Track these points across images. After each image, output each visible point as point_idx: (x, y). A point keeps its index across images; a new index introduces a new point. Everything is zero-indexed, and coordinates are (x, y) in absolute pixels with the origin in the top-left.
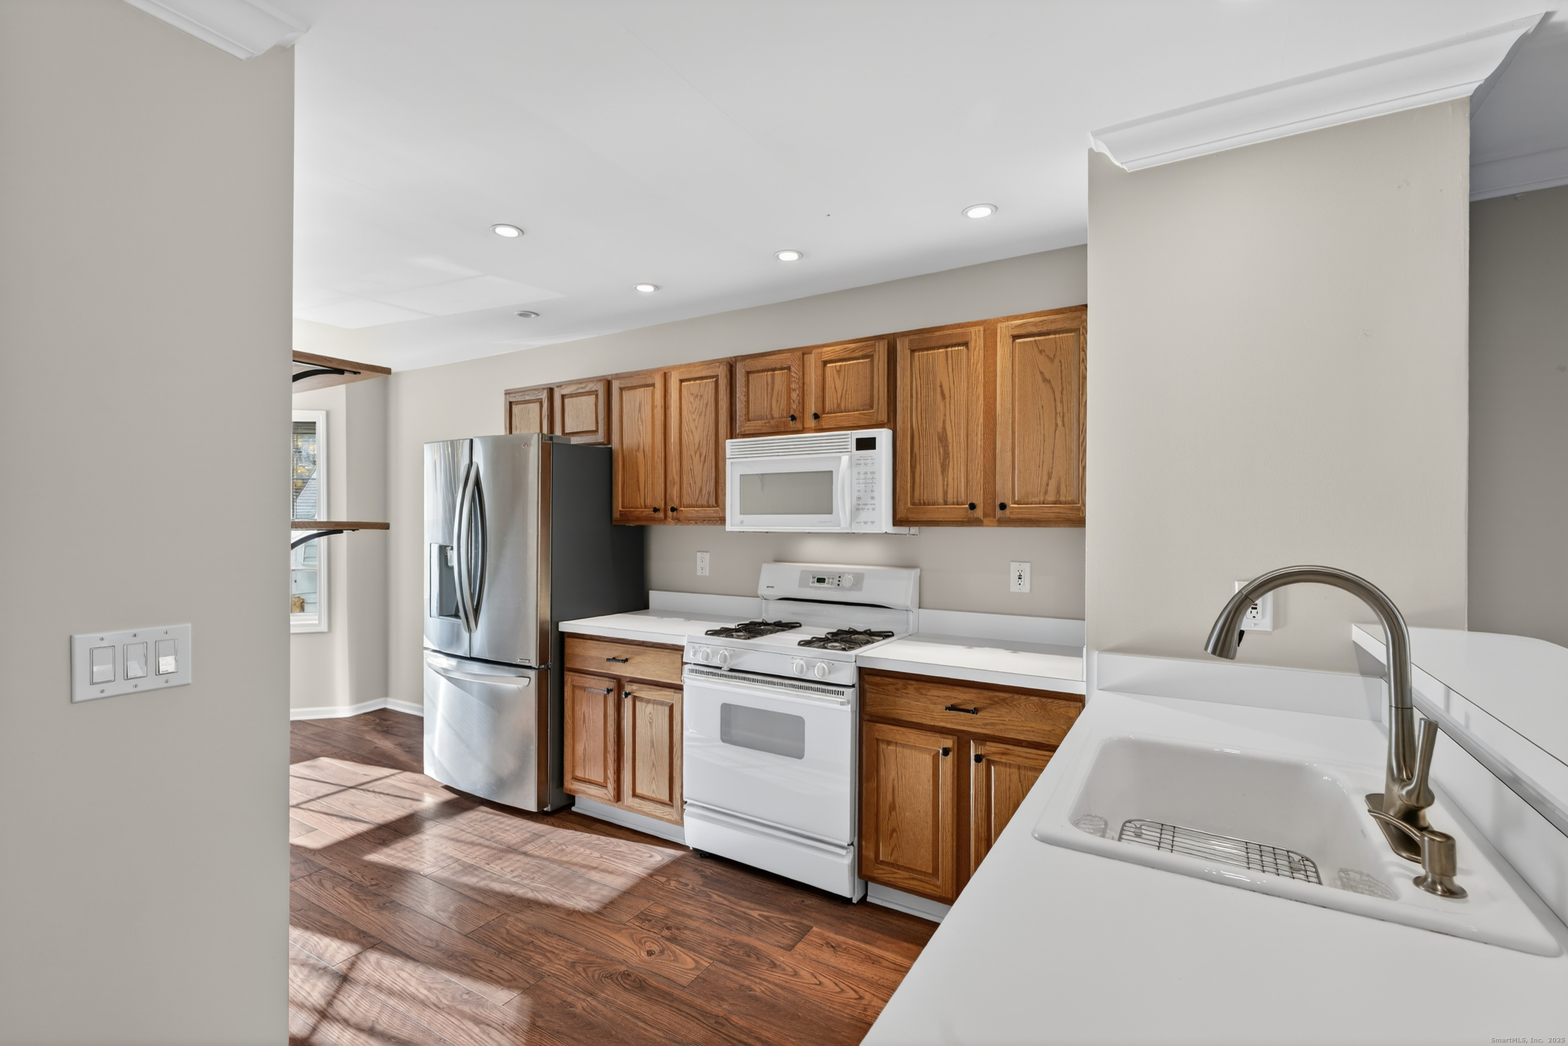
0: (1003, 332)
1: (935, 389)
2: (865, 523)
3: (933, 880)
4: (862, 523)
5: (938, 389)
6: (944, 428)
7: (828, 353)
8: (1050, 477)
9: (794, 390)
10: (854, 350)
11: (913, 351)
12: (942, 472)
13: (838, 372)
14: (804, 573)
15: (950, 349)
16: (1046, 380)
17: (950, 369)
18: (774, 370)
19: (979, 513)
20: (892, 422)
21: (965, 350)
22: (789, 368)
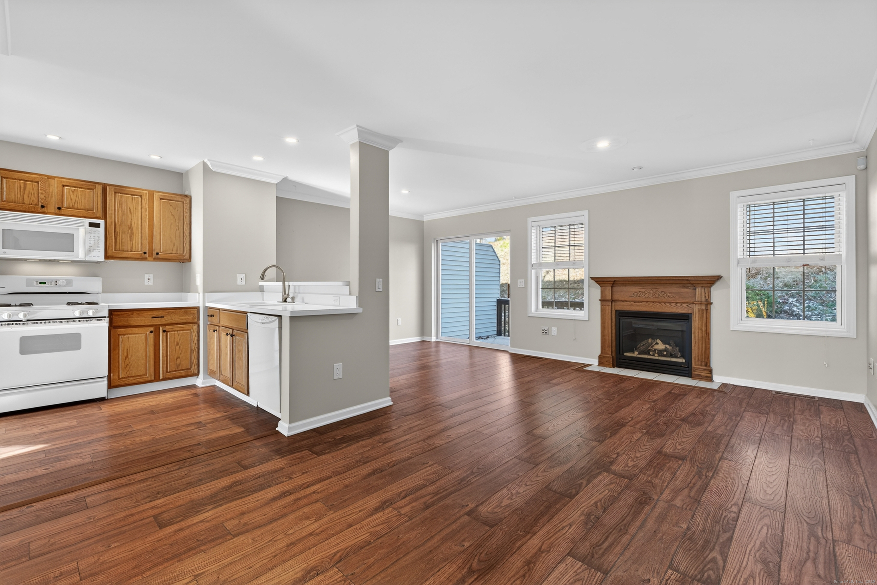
0: (156, 196)
1: (127, 209)
2: (93, 257)
4: (91, 257)
5: (129, 210)
6: (131, 224)
7: (65, 182)
8: (174, 246)
9: (42, 194)
10: (83, 185)
11: (115, 193)
12: (131, 240)
13: (73, 192)
15: (133, 196)
16: (172, 215)
17: (134, 204)
18: (26, 181)
19: (147, 256)
20: (104, 217)
21: (140, 199)
22: (38, 182)
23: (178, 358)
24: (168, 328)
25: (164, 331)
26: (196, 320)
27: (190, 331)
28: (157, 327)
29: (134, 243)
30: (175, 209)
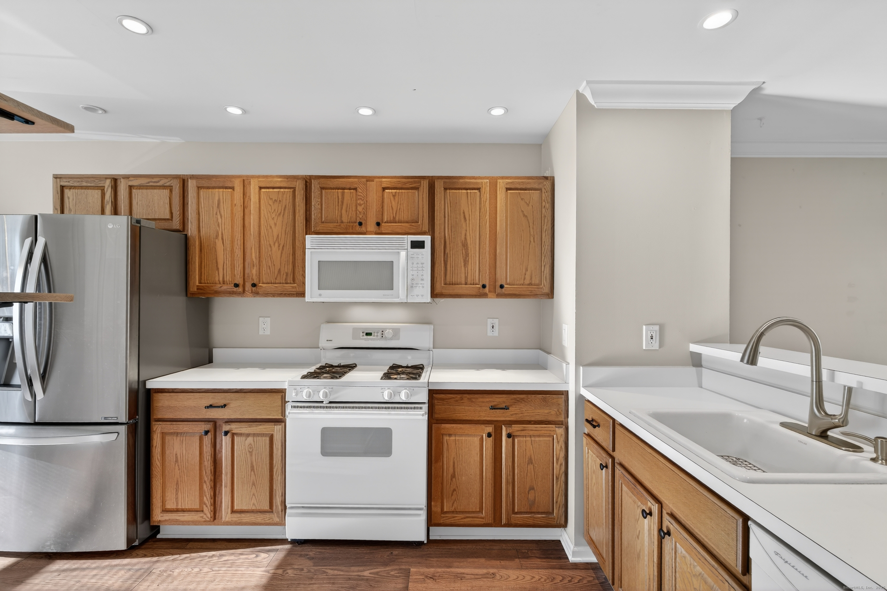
0: (501, 185)
1: (460, 214)
2: (417, 296)
3: (480, 515)
4: (415, 296)
5: (462, 214)
6: (466, 238)
7: (386, 183)
8: (527, 270)
9: (360, 205)
10: (405, 183)
11: (446, 189)
12: (465, 265)
13: (394, 196)
14: (355, 330)
15: (469, 191)
16: (524, 216)
17: (469, 203)
18: (344, 189)
19: (487, 290)
20: (432, 231)
21: (478, 193)
22: (355, 189)
23: (532, 488)
24: (516, 428)
25: (509, 436)
26: (562, 418)
27: (551, 439)
28: (498, 426)
29: (469, 271)
30: (528, 205)
